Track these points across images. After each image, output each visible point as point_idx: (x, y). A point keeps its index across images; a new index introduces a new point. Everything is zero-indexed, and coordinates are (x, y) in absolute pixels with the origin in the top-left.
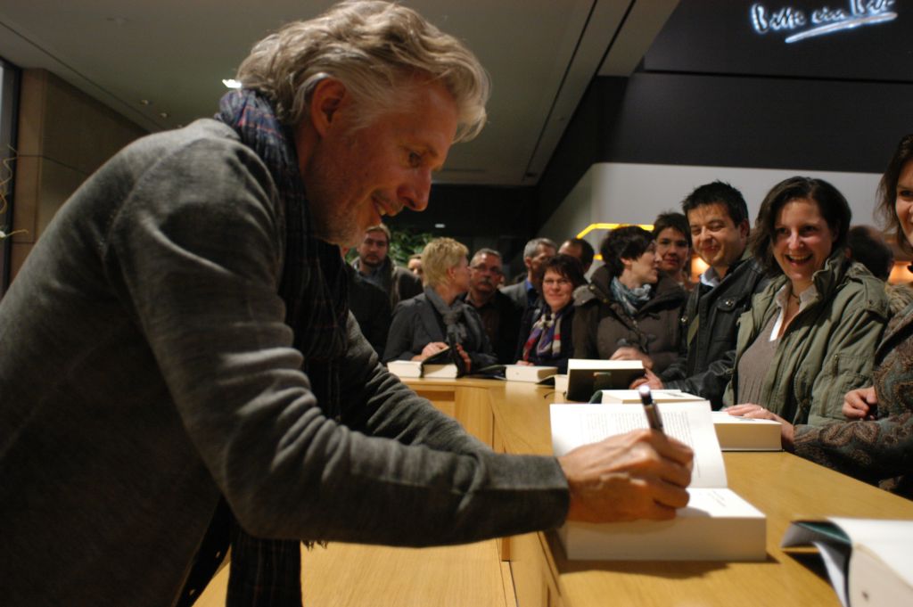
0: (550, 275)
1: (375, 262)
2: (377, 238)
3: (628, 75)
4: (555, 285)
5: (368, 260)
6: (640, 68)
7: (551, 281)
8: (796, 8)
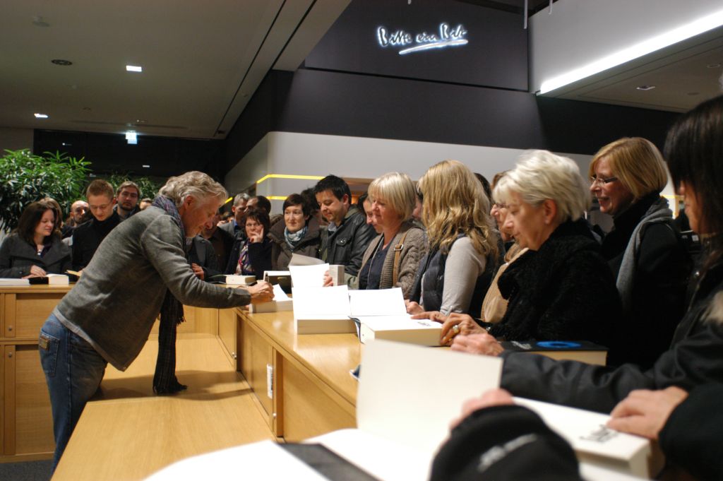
0: (249, 221)
1: (129, 207)
2: (130, 192)
3: (293, 70)
4: (252, 227)
5: (124, 206)
6: (302, 66)
7: (250, 225)
8: (406, 31)
